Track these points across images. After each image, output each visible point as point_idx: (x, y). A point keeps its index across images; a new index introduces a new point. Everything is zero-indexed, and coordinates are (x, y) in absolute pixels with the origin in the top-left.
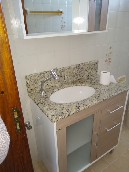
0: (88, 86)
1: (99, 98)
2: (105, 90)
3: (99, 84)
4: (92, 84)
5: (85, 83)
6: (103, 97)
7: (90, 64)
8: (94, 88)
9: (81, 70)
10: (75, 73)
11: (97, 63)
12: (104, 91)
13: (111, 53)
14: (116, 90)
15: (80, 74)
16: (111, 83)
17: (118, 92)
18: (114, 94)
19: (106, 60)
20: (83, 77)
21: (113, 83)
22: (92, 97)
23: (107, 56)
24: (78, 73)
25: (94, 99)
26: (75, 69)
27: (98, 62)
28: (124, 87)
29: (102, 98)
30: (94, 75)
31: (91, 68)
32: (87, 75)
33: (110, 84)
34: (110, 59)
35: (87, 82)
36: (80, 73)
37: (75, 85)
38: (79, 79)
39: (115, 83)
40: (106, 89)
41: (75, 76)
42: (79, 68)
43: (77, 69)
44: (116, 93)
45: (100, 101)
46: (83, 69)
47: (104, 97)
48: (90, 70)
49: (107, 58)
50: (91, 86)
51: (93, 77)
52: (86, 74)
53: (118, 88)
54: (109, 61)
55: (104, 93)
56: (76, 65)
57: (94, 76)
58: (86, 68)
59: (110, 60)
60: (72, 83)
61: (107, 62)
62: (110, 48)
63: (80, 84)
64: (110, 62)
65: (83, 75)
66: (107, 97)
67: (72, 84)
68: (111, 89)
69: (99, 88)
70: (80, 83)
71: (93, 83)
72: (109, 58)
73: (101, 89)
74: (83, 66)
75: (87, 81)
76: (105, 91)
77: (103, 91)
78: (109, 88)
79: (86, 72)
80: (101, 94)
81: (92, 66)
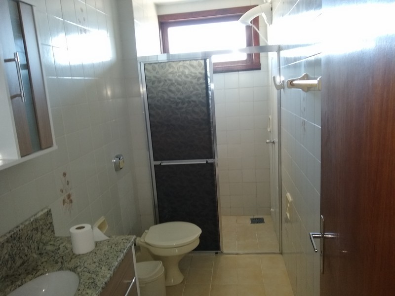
0: (53, 271)
1: (94, 284)
2: (95, 262)
3: (74, 257)
4: (60, 264)
5: (40, 268)
6: (102, 279)
7: (36, 220)
8: (70, 270)
9: (21, 243)
10: (7, 256)
11: (49, 213)
12: (94, 265)
13: (68, 183)
14: (115, 253)
15: (18, 252)
16: (97, 244)
17: (122, 256)
18: (117, 263)
19: (64, 201)
20: (29, 256)
21: (101, 242)
22: (80, 292)
23: (63, 192)
24: (14, 253)
25: (88, 292)
26: (6, 244)
27: (50, 211)
28: (124, 241)
29: (101, 283)
30: (50, 241)
31: (39, 230)
32: (36, 248)
33: (95, 247)
34: (69, 196)
35: (45, 263)
36: (20, 249)
37: (19, 283)
38: (21, 266)
39: (103, 241)
40: (95, 260)
41: (10, 262)
42: (14, 239)
43: (10, 245)
44: (119, 259)
45: (100, 290)
46: (24, 238)
47: (104, 277)
48: (39, 234)
49: (64, 196)
50: (61, 269)
51: (49, 248)
52: (32, 247)
53: (116, 248)
54: (68, 201)
55: (98, 269)
56: (5, 235)
57: (52, 243)
58: (29, 232)
59: (71, 198)
60: (9, 283)
61: (66, 204)
62: (65, 174)
63: (30, 276)
64: (71, 201)
65: (26, 251)
66: (108, 276)
67: (8, 285)
68: (106, 255)
69: (80, 265)
70: (28, 274)
71: (60, 260)
72: (68, 194)
73: (86, 265)
74: (21, 232)
75: (43, 260)
76: (97, 264)
77: (92, 267)
78: (99, 255)
79: (31, 241)
80: (94, 276)
81: (41, 223)
